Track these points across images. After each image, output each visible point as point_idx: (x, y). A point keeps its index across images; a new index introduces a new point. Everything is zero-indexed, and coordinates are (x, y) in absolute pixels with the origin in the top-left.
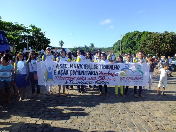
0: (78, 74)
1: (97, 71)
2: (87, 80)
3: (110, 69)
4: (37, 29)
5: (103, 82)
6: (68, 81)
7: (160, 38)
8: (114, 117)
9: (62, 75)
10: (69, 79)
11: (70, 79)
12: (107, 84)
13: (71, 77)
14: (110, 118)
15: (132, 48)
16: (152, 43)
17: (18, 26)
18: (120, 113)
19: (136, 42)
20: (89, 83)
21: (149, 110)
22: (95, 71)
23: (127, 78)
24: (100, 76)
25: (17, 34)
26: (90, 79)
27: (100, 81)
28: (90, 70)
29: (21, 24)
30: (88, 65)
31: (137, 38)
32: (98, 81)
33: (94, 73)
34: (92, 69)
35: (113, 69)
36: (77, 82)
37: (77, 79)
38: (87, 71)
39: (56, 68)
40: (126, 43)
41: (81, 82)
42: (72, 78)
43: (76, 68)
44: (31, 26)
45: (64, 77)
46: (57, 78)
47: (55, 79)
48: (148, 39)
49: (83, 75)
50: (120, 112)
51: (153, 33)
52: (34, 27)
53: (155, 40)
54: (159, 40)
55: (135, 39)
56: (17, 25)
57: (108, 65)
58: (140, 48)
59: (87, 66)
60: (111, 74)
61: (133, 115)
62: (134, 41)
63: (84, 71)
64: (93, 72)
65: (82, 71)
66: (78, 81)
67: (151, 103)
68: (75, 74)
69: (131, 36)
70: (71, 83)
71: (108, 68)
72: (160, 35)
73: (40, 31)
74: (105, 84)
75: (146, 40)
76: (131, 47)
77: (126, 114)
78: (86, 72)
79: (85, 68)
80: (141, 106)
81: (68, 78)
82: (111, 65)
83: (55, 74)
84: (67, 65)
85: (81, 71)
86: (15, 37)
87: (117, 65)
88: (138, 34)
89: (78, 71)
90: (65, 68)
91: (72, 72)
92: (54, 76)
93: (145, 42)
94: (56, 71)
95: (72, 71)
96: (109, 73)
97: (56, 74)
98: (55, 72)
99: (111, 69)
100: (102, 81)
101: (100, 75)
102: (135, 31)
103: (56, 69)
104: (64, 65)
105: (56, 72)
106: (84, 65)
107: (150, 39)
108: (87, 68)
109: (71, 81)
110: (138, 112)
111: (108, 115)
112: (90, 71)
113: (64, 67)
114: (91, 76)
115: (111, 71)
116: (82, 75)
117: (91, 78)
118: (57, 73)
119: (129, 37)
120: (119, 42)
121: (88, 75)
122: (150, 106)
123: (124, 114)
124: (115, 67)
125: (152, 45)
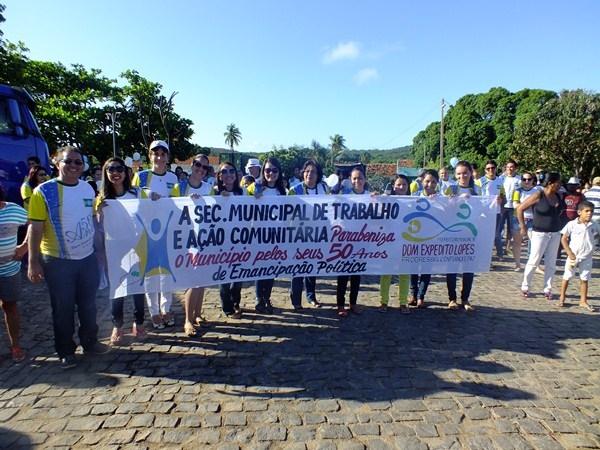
0: (260, 242)
1: (325, 228)
2: (290, 261)
3: (366, 218)
4: (147, 85)
5: (345, 265)
6: (225, 266)
7: (594, 113)
8: (442, 434)
9: (202, 249)
10: (226, 261)
11: (232, 261)
12: (359, 270)
13: (235, 254)
14: (423, 440)
15: (482, 151)
16: (562, 132)
17: (84, 76)
18: (463, 417)
19: (497, 127)
20: (297, 270)
21: (588, 408)
22: (317, 229)
23: (424, 247)
24: (335, 245)
25: (78, 102)
26: (302, 257)
27: (334, 263)
28: (302, 224)
29: (93, 70)
30: (295, 207)
31: (499, 113)
32: (328, 260)
33: (313, 236)
34: (308, 219)
35: (379, 218)
36: (256, 270)
37: (257, 259)
38: (291, 229)
39: (181, 223)
40: (460, 131)
41: (272, 267)
42: (239, 257)
43: (252, 220)
44: (128, 75)
45: (210, 256)
46: (185, 262)
47: (177, 266)
48: (545, 117)
49: (276, 243)
50: (461, 411)
51: (566, 92)
52: (135, 79)
53: (573, 120)
54: (589, 117)
55: (492, 119)
56: (80, 72)
57: (360, 205)
58: (515, 148)
59: (289, 209)
60: (372, 237)
61: (522, 430)
62: (491, 124)
63: (279, 228)
64: (312, 229)
65: (274, 229)
66: (260, 264)
67: (586, 371)
68: (250, 243)
69: (480, 108)
70: (234, 275)
71: (362, 214)
72: (594, 101)
73: (158, 92)
74: (352, 271)
75: (537, 121)
76: (476, 146)
77: (488, 423)
78: (287, 232)
79: (285, 219)
80: (546, 383)
81: (224, 258)
82: (371, 205)
83: (177, 247)
84: (220, 208)
85: (270, 229)
86: (72, 114)
87: (389, 204)
88: (505, 100)
89: (259, 229)
90: (213, 223)
91: (237, 236)
92: (172, 254)
93: (535, 128)
94: (179, 236)
95: (238, 230)
96: (365, 233)
97: (180, 247)
98: (177, 239)
99: (372, 218)
100: (342, 260)
101: (336, 241)
102: (492, 90)
103: (179, 228)
104: (209, 210)
105: (180, 239)
106: (281, 206)
107: (552, 116)
108: (289, 216)
109: (235, 266)
110: (538, 412)
111: (414, 426)
112: (300, 229)
113: (209, 217)
114: (303, 246)
115: (373, 226)
116: (273, 242)
117: (305, 254)
118: (184, 243)
119: (469, 109)
120: (434, 127)
121: (295, 241)
122: (584, 388)
123: (482, 424)
124: (383, 211)
125: (559, 138)
